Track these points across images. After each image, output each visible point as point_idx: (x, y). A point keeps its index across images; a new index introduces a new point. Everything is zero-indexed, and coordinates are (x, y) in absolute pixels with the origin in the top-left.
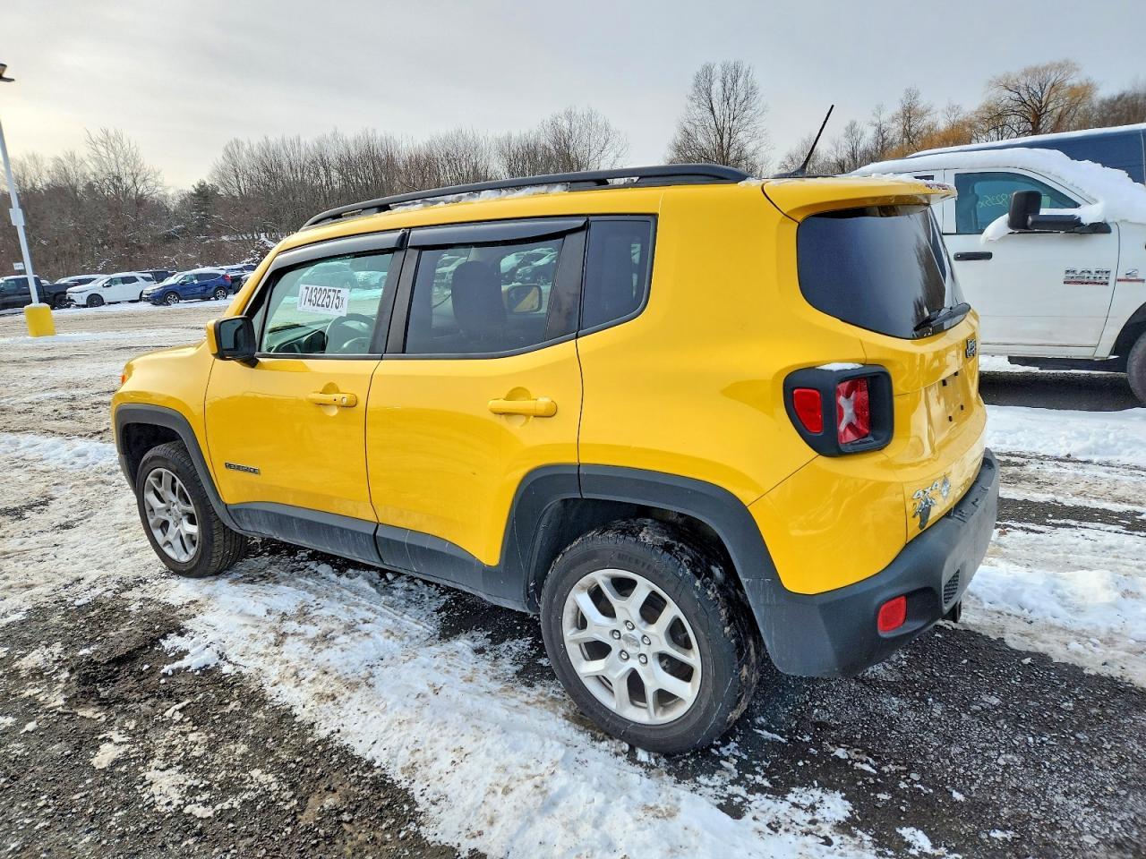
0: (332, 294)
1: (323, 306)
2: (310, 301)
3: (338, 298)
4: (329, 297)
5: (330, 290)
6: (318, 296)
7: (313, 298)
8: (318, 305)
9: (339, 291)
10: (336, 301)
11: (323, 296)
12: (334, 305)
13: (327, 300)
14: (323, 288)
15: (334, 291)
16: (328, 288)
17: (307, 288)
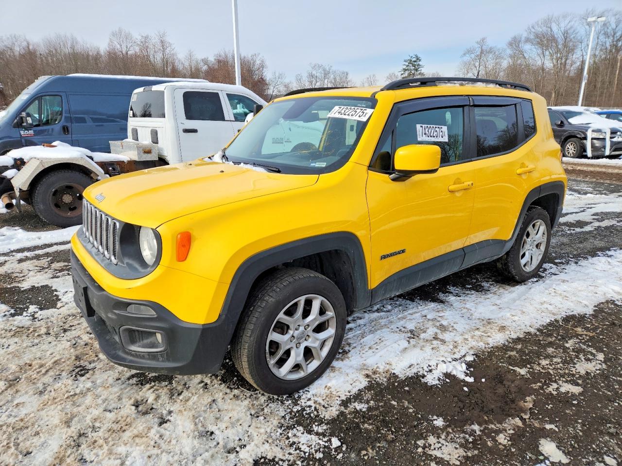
0: (437, 129)
1: (434, 137)
2: (425, 134)
3: (442, 131)
4: (436, 131)
5: (436, 127)
6: (430, 131)
7: (427, 132)
8: (431, 136)
9: (441, 128)
10: (441, 134)
11: (433, 131)
12: (440, 137)
13: (435, 133)
14: (432, 126)
15: (438, 128)
16: (434, 126)
17: (421, 127)
